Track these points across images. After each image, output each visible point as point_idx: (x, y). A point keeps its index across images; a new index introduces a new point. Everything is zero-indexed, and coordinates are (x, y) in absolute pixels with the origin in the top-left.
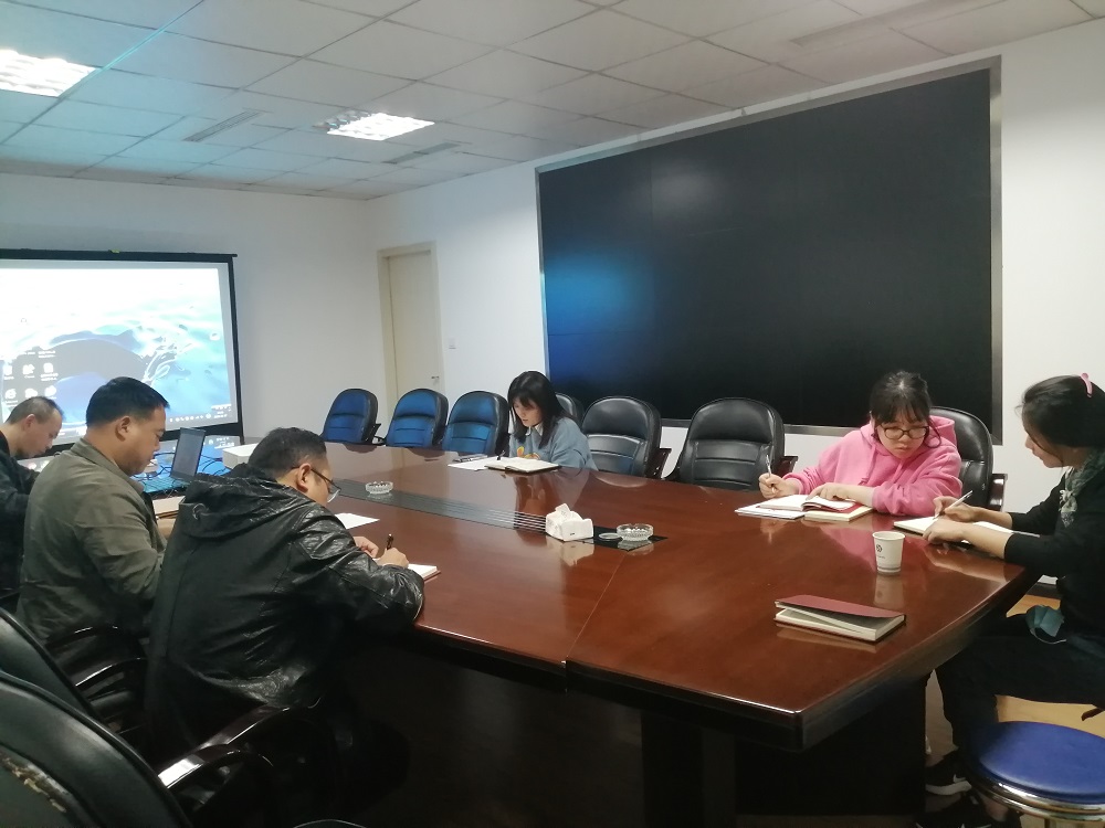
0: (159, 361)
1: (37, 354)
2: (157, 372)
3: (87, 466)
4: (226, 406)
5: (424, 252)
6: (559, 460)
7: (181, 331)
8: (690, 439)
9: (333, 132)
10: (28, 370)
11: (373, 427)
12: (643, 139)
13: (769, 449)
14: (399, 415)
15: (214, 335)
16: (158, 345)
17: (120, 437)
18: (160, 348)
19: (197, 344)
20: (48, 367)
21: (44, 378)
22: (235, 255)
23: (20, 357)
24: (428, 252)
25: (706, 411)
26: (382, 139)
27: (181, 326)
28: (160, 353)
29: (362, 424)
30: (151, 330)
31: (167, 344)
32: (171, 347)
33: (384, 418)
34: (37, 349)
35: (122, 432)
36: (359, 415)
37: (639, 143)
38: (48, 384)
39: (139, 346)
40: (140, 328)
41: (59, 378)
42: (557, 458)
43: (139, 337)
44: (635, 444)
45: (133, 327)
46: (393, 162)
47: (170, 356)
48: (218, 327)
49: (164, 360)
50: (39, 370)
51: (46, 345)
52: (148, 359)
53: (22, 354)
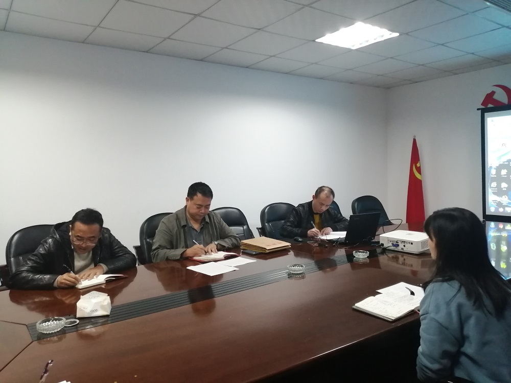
10: (504, 172)
23: (500, 165)
53: (501, 163)
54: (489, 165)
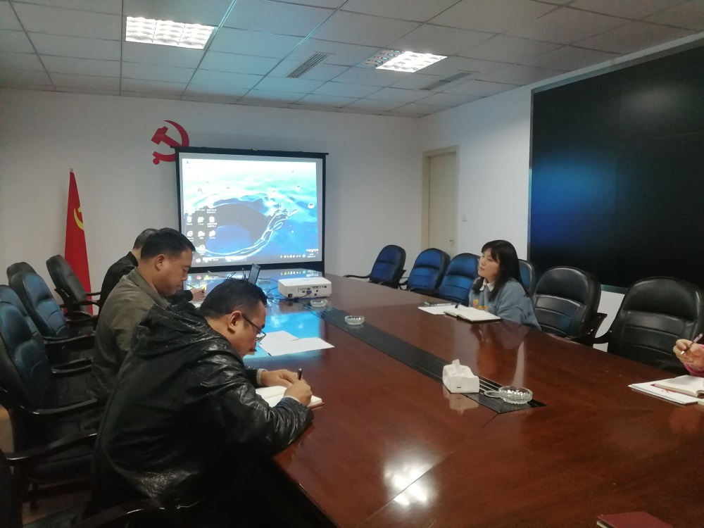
0: (276, 219)
1: (206, 211)
2: (275, 226)
3: (132, 287)
4: (315, 250)
5: (452, 153)
6: (502, 314)
7: (291, 201)
8: (625, 306)
9: (380, 67)
10: (201, 220)
11: (400, 272)
12: (616, 63)
13: (693, 327)
14: (418, 265)
15: (311, 205)
16: (276, 209)
17: (158, 269)
18: (278, 211)
19: (300, 210)
20: (212, 219)
21: (209, 225)
22: (328, 154)
23: (196, 212)
24: (454, 153)
25: (642, 285)
26: (413, 71)
27: (291, 198)
28: (278, 214)
29: (394, 269)
30: (273, 199)
31: (281, 209)
32: (285, 211)
33: (409, 266)
34: (206, 208)
35: (159, 265)
36: (391, 262)
37: (613, 66)
38: (211, 229)
39: (266, 209)
40: (267, 198)
41: (217, 226)
42: (501, 312)
43: (267, 204)
44: (576, 306)
45: (263, 198)
46: (428, 89)
47: (283, 216)
48: (313, 200)
49: (280, 219)
50: (206, 221)
51: (211, 206)
52: (270, 217)
53: (197, 210)
54: (185, 213)
